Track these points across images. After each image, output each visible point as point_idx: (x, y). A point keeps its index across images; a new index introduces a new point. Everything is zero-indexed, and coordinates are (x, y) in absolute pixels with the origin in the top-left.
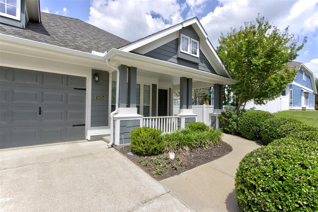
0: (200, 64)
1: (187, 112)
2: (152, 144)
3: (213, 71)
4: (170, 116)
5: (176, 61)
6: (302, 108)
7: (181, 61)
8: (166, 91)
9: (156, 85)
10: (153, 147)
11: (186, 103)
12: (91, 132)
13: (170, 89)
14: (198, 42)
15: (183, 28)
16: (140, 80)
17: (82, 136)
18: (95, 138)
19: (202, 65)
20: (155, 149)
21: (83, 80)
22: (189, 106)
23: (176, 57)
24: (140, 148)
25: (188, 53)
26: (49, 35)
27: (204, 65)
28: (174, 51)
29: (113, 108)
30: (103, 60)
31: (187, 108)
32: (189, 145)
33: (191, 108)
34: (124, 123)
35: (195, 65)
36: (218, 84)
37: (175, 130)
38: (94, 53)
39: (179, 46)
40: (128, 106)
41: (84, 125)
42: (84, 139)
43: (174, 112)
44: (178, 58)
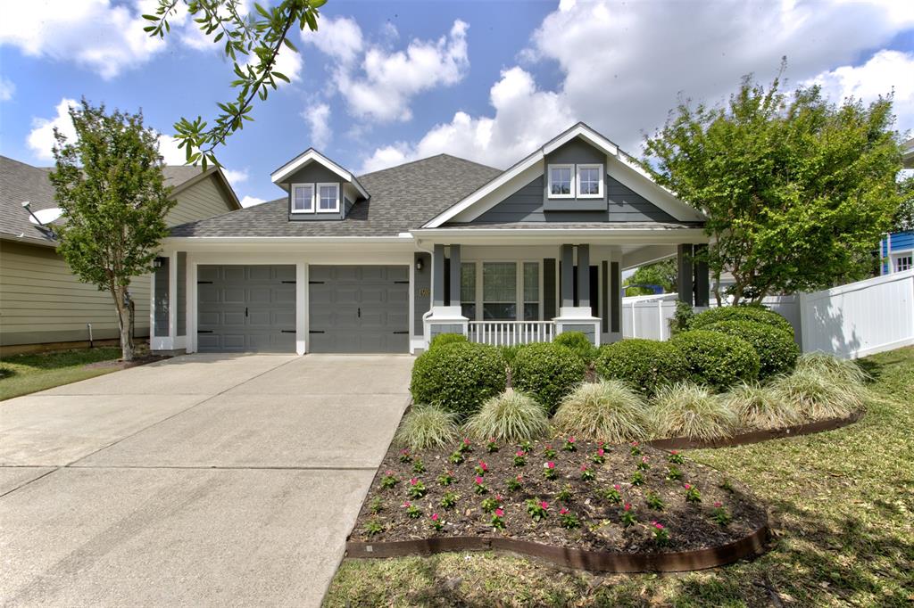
0: (614, 208)
1: (571, 314)
3: (662, 217)
5: (543, 217)
7: (553, 215)
14: (601, 165)
15: (546, 156)
17: (406, 348)
18: (417, 352)
19: (620, 210)
21: (406, 268)
23: (541, 210)
25: (571, 196)
27: (628, 208)
28: (538, 201)
31: (576, 306)
38: (401, 235)
39: (545, 190)
42: (408, 352)
44: (546, 212)
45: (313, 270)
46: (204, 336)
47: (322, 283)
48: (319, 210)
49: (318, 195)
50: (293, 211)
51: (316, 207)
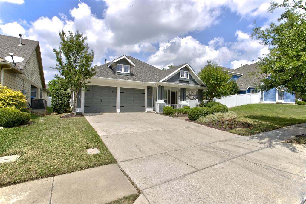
0: (190, 81)
1: (183, 102)
2: (170, 111)
3: (197, 84)
4: (177, 103)
5: (179, 81)
6: (276, 102)
7: (181, 81)
8: (175, 92)
9: (170, 90)
10: (171, 112)
11: (184, 98)
12: (147, 109)
13: (177, 91)
14: (188, 72)
15: (181, 69)
16: (165, 89)
17: (143, 111)
18: (148, 112)
19: (191, 82)
20: (171, 113)
21: (144, 90)
22: (185, 100)
23: (178, 80)
24: (167, 112)
25: (184, 77)
26: (135, 76)
27: (192, 81)
28: (178, 78)
29: (156, 100)
30: (153, 84)
31: (184, 101)
32: (182, 112)
33: (185, 101)
34: (161, 105)
35: (187, 82)
36: (200, 90)
37: (179, 107)
38: (151, 82)
39: (180, 76)
40: (161, 100)
41: (144, 107)
42: (144, 112)
43: (179, 102)
44: (179, 80)
45: (121, 89)
46: (86, 107)
47: (123, 93)
48: (124, 72)
49: (124, 68)
50: (117, 71)
51: (123, 71)
